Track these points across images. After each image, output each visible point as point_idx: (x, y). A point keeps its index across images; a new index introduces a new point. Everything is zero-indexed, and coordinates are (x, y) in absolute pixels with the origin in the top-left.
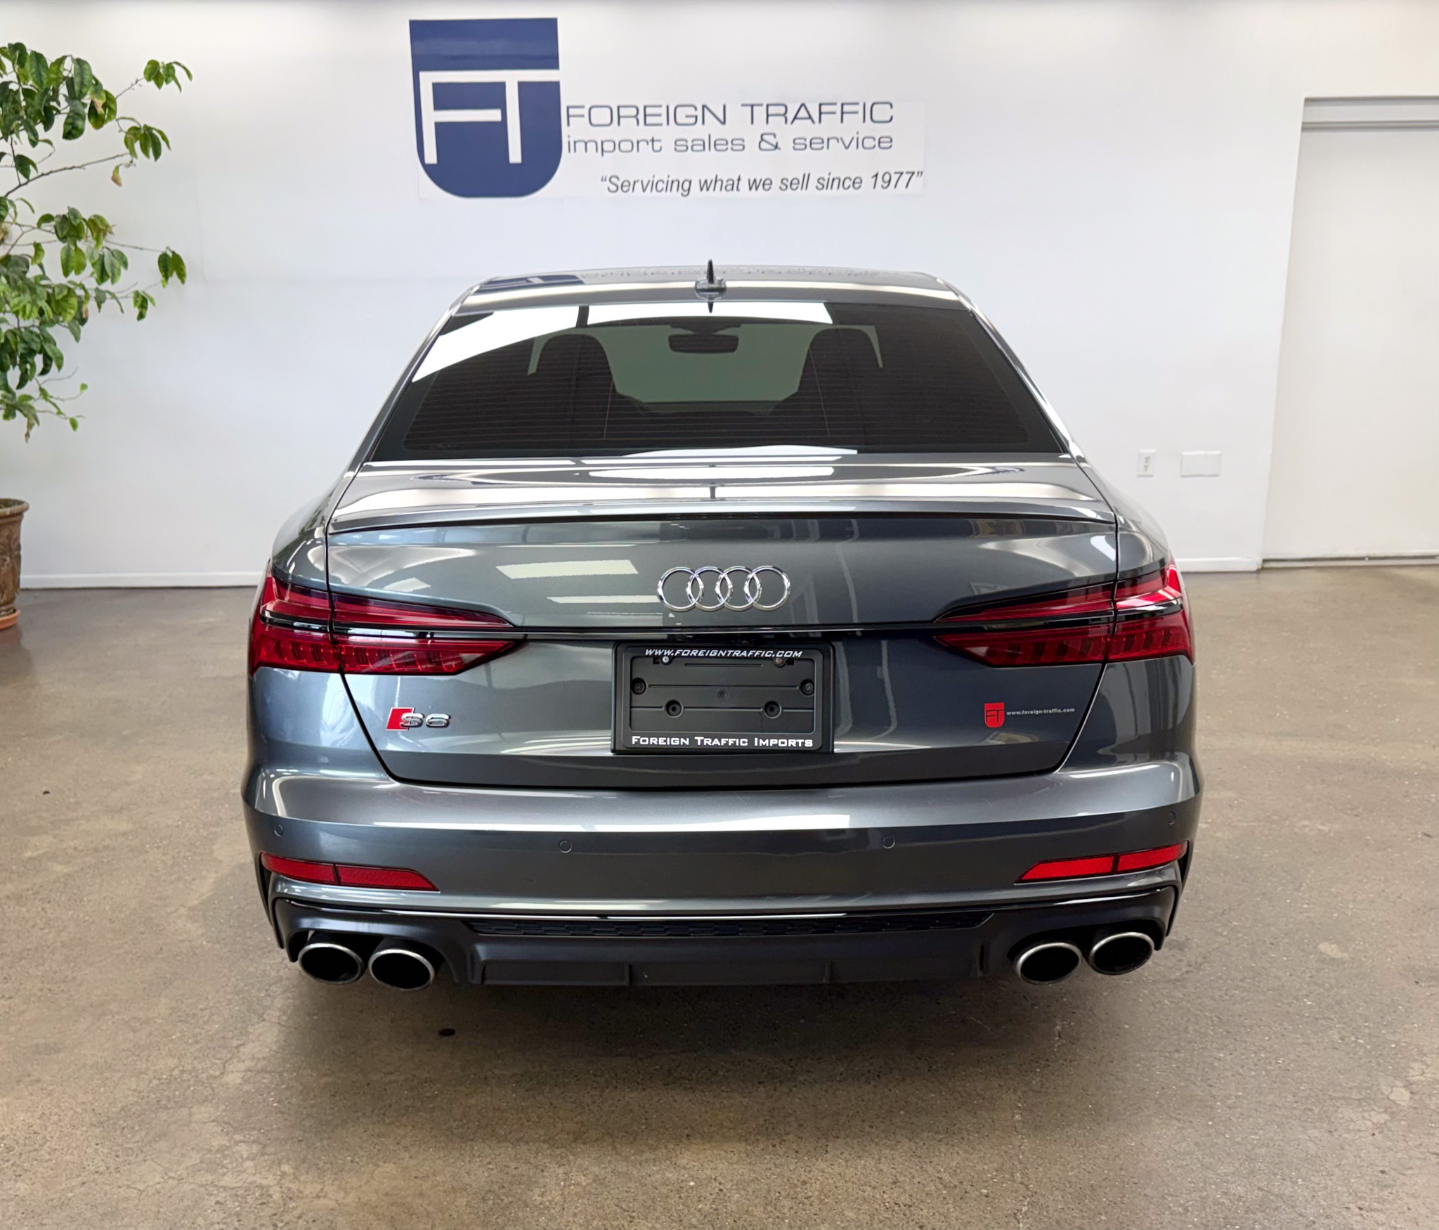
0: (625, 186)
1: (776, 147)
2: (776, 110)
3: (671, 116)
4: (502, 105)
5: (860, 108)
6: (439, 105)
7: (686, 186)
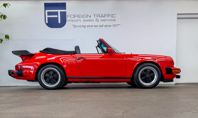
0: (76, 26)
1: (98, 21)
2: (98, 15)
3: (83, 16)
4: (58, 15)
5: (111, 15)
6: (48, 15)
7: (85, 26)
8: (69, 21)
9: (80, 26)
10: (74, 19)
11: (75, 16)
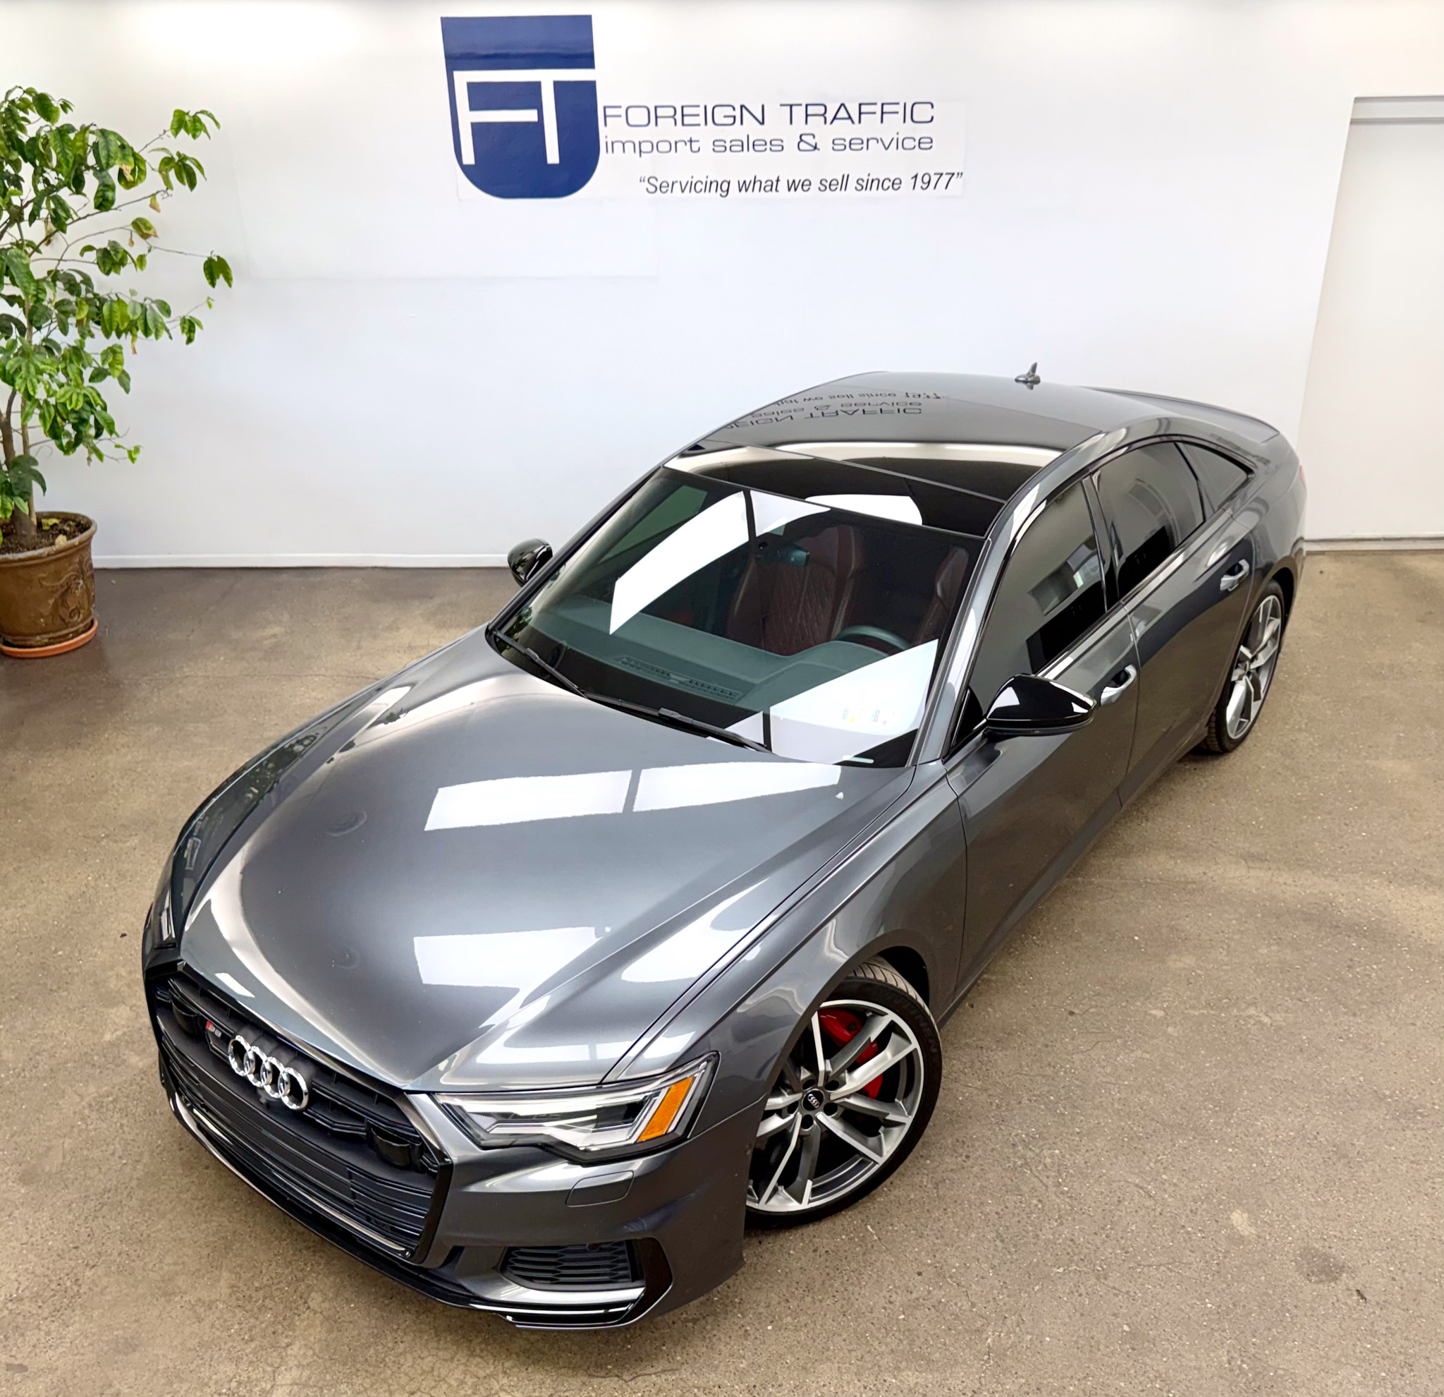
0: (663, 187)
1: (815, 148)
2: (814, 110)
3: (709, 116)
4: (538, 105)
5: (900, 108)
6: (473, 105)
7: (725, 186)
8: (618, 147)
9: (693, 186)
10: (651, 133)
11: (654, 116)
